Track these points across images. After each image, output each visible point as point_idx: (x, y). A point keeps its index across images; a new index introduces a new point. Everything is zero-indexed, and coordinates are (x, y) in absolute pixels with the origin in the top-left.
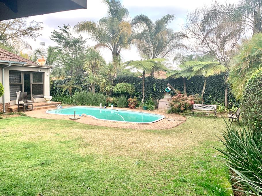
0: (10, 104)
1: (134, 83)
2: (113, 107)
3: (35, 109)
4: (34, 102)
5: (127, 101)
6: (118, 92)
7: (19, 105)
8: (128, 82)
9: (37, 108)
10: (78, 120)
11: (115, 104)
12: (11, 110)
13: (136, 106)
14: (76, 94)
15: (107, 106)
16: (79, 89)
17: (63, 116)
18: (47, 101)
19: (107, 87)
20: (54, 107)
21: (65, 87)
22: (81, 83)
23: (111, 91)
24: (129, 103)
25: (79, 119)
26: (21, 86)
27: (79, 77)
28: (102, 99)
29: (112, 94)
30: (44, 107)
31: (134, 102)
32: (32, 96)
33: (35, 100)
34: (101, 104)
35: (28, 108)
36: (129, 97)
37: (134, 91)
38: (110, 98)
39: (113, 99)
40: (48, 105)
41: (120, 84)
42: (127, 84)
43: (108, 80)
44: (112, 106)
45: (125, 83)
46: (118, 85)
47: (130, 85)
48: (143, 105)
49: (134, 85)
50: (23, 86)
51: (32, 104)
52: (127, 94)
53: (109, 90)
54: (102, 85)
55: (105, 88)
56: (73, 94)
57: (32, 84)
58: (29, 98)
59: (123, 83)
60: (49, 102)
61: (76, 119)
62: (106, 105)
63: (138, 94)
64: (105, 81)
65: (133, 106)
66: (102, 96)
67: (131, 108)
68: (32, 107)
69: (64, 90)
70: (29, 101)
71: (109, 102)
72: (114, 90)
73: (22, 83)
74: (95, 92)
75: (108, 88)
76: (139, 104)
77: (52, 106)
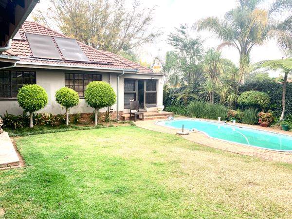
0: (124, 112)
1: (269, 92)
2: (236, 122)
3: (146, 119)
4: (146, 111)
5: (256, 116)
6: (243, 103)
7: (131, 113)
8: (260, 89)
9: (148, 118)
10: (186, 136)
11: (239, 119)
12: (123, 118)
13: (270, 123)
14: (192, 104)
15: (228, 121)
16: (195, 99)
17: (171, 129)
18: (159, 111)
19: (229, 97)
20: (166, 118)
23: (234, 101)
24: (260, 119)
25: (187, 134)
26: (135, 94)
27: (196, 85)
28: (221, 111)
29: (236, 106)
30: (155, 117)
31: (268, 117)
32: (145, 105)
33: (148, 109)
34: (219, 118)
35: (140, 117)
36: (260, 110)
37: (268, 102)
38: (233, 111)
39: (237, 112)
40: (159, 115)
41: (248, 92)
42: (258, 93)
43: (231, 87)
44: (234, 121)
45: (254, 91)
46: (245, 94)
47: (262, 94)
48: (282, 123)
49: (269, 94)
50: (137, 94)
51: (142, 114)
52: (257, 107)
53: (231, 100)
54: (223, 93)
55: (227, 97)
56: (188, 103)
57: (146, 93)
58: (142, 107)
59: (251, 92)
60: (161, 112)
61: (184, 134)
62: (227, 119)
63: (275, 107)
64: (226, 89)
65: (265, 123)
66: (222, 107)
67: (263, 126)
68: (143, 116)
69: (178, 99)
70: (140, 110)
71: (231, 116)
72: (238, 101)
73: (136, 91)
74: (215, 102)
75: (231, 98)
76: (275, 121)
77: (164, 116)
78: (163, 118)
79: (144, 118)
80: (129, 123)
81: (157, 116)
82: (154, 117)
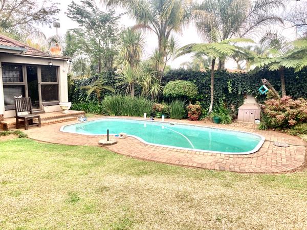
2: (165, 118)
3: (45, 124)
4: (44, 112)
5: (185, 109)
7: (17, 118)
9: (47, 122)
11: (167, 114)
12: (5, 126)
13: (199, 116)
14: (108, 99)
16: (111, 92)
18: (64, 110)
19: (153, 88)
20: (75, 119)
21: (91, 89)
22: (114, 83)
23: (159, 93)
24: (189, 112)
26: (23, 87)
29: (161, 98)
30: (59, 119)
31: (197, 110)
32: (41, 102)
33: (46, 109)
34: (145, 114)
35: (34, 122)
36: (187, 103)
37: (196, 92)
38: (159, 104)
39: (163, 106)
40: (65, 116)
41: (174, 82)
43: (154, 76)
44: (163, 117)
46: (171, 84)
47: (189, 83)
50: (27, 87)
51: (38, 117)
52: (184, 98)
53: (156, 92)
56: (103, 98)
57: (41, 85)
58: (37, 106)
60: (67, 112)
61: (110, 144)
63: (202, 98)
64: (149, 79)
65: (195, 116)
66: (144, 101)
67: (192, 120)
68: (39, 120)
69: (89, 93)
70: (34, 110)
71: (158, 111)
72: (164, 93)
73: (25, 83)
74: (135, 95)
75: (155, 89)
76: (203, 113)
77: (72, 117)
78: (71, 120)
79: (42, 122)
80: (15, 133)
81: (61, 118)
82: (57, 120)
